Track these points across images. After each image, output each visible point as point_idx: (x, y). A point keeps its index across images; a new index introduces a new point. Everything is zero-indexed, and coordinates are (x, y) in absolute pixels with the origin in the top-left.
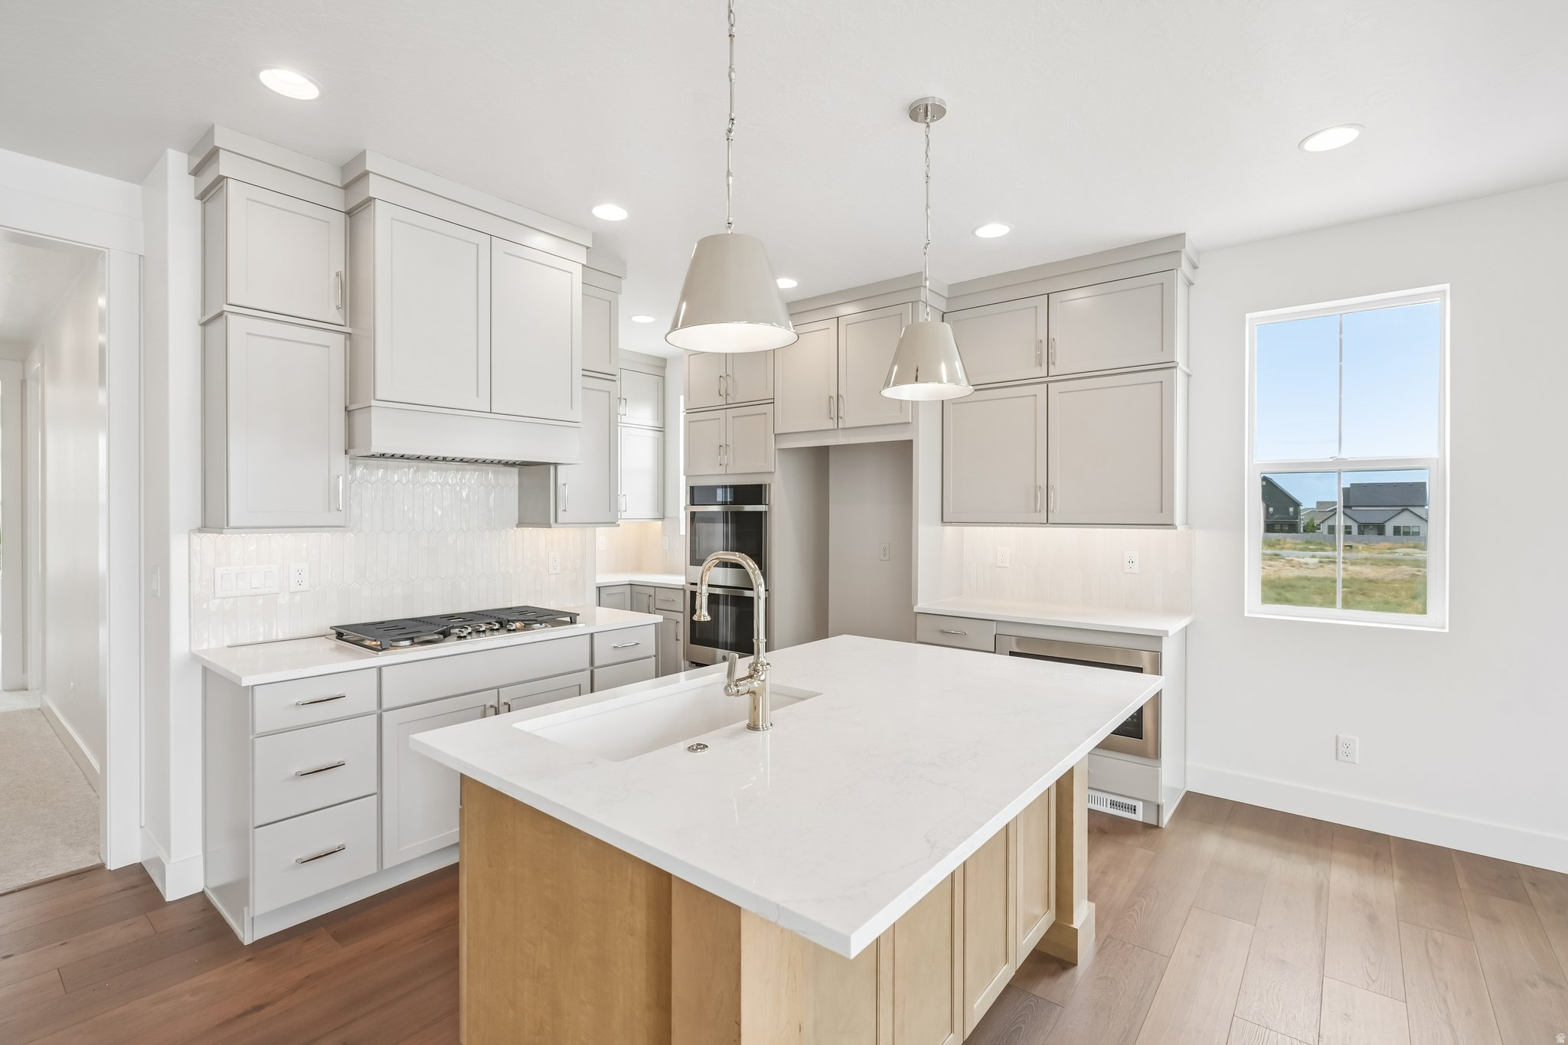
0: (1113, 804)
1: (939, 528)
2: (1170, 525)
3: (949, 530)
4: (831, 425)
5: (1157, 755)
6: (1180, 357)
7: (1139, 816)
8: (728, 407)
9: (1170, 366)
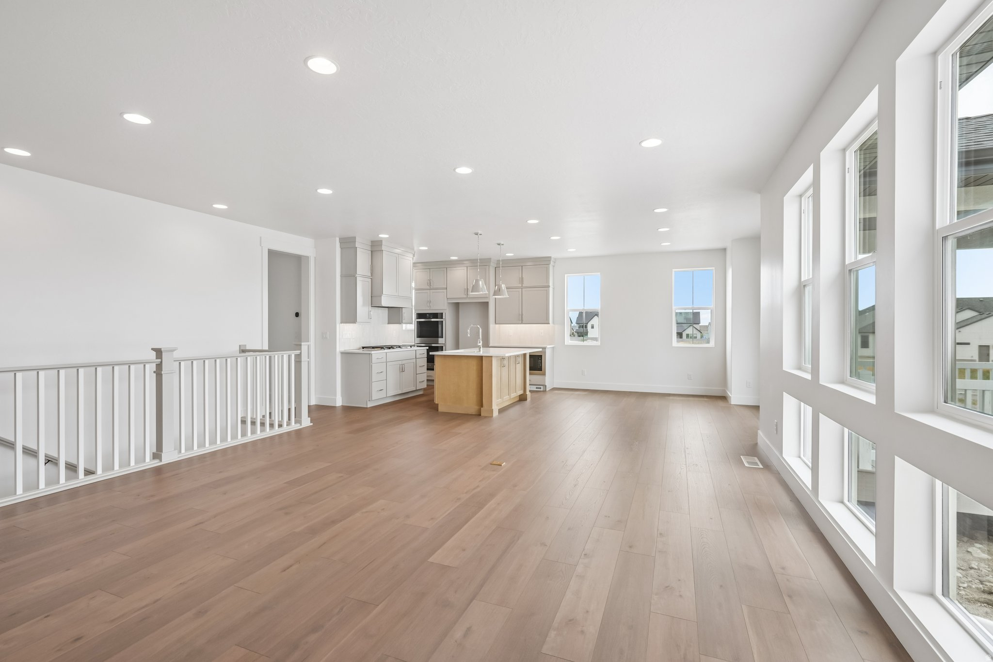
0: (537, 388)
1: (494, 325)
2: (549, 323)
3: (497, 325)
4: (465, 296)
5: (544, 374)
6: (551, 284)
7: (542, 390)
8: (430, 289)
9: (549, 287)
